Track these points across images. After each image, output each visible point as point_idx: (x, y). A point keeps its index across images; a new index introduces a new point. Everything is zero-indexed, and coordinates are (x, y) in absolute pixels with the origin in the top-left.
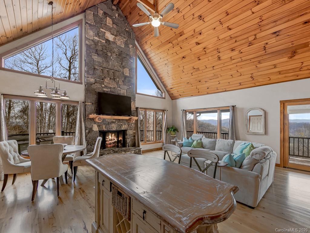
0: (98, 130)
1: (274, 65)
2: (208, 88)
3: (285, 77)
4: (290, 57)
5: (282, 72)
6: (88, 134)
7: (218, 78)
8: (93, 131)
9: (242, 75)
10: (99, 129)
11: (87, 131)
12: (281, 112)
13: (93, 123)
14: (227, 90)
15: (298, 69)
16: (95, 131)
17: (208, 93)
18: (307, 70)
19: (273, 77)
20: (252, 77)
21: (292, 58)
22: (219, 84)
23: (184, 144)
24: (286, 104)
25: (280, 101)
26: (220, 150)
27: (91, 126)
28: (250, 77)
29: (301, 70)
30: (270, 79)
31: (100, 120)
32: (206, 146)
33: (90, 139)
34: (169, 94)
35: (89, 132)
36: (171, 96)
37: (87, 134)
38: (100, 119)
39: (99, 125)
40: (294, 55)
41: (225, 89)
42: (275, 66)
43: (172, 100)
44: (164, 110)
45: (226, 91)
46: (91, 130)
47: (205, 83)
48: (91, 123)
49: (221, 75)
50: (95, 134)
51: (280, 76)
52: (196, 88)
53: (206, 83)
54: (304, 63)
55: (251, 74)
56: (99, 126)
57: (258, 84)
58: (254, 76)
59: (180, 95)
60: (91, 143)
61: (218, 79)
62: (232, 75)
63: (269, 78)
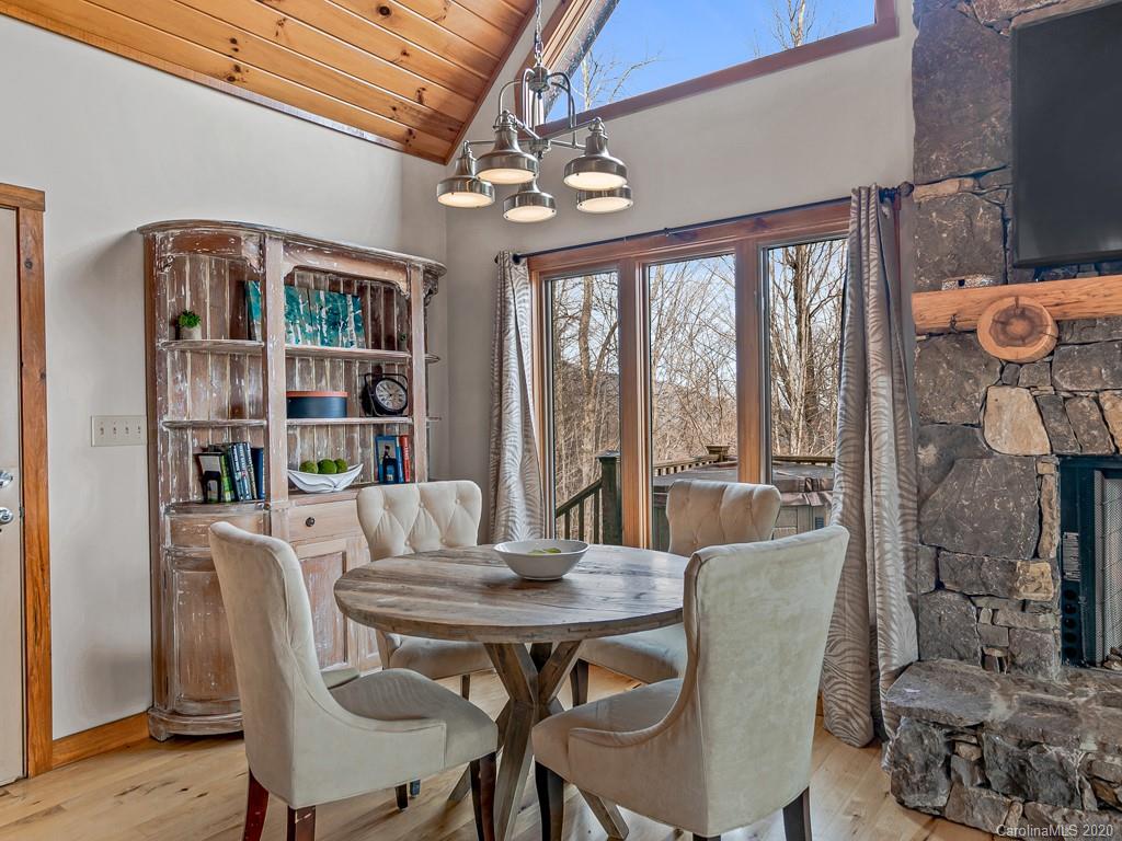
0: (1039, 443)
6: (938, 481)
8: (989, 453)
10: (1052, 436)
11: (928, 454)
13: (986, 380)
16: (1006, 463)
27: (963, 409)
31: (1023, 340)
33: (952, 528)
35: (947, 464)
37: (927, 483)
38: (1018, 327)
39: (1053, 399)
46: (964, 444)
48: (969, 376)
50: (1009, 484)
56: (1051, 407)
60: (971, 574)
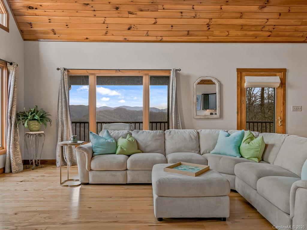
1: (242, 13)
2: (129, 29)
3: (245, 35)
4: (261, 7)
5: (245, 28)
7: (157, 10)
9: (198, 17)
12: (238, 84)
14: (165, 39)
15: (260, 28)
17: (126, 41)
18: (268, 31)
19: (234, 33)
20: (208, 25)
21: (263, 9)
22: (155, 23)
23: (98, 150)
24: (244, 73)
25: (237, 69)
26: (179, 150)
28: (206, 25)
29: (263, 29)
30: (229, 34)
32: (146, 147)
34: (18, 24)
36: (22, 28)
40: (266, 5)
41: (161, 38)
42: (241, 15)
43: (25, 40)
44: (6, 63)
45: (161, 41)
47: (127, 15)
49: (164, 6)
51: (240, 33)
52: (104, 23)
53: (130, 16)
54: (269, 20)
55: (209, 19)
57: (211, 38)
58: (211, 24)
59: (53, 30)
61: (155, 14)
62: (181, 12)
63: (228, 32)
